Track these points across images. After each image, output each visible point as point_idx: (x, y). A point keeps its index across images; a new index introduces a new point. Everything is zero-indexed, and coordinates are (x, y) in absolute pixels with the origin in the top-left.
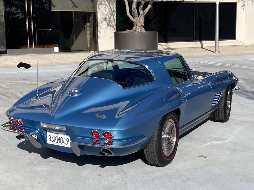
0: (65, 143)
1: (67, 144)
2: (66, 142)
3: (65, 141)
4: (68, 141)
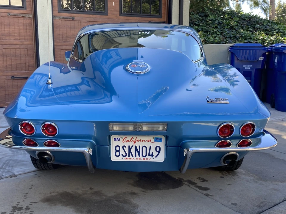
0: (152, 155)
1: (156, 157)
2: (155, 154)
3: (153, 150)
4: (159, 152)
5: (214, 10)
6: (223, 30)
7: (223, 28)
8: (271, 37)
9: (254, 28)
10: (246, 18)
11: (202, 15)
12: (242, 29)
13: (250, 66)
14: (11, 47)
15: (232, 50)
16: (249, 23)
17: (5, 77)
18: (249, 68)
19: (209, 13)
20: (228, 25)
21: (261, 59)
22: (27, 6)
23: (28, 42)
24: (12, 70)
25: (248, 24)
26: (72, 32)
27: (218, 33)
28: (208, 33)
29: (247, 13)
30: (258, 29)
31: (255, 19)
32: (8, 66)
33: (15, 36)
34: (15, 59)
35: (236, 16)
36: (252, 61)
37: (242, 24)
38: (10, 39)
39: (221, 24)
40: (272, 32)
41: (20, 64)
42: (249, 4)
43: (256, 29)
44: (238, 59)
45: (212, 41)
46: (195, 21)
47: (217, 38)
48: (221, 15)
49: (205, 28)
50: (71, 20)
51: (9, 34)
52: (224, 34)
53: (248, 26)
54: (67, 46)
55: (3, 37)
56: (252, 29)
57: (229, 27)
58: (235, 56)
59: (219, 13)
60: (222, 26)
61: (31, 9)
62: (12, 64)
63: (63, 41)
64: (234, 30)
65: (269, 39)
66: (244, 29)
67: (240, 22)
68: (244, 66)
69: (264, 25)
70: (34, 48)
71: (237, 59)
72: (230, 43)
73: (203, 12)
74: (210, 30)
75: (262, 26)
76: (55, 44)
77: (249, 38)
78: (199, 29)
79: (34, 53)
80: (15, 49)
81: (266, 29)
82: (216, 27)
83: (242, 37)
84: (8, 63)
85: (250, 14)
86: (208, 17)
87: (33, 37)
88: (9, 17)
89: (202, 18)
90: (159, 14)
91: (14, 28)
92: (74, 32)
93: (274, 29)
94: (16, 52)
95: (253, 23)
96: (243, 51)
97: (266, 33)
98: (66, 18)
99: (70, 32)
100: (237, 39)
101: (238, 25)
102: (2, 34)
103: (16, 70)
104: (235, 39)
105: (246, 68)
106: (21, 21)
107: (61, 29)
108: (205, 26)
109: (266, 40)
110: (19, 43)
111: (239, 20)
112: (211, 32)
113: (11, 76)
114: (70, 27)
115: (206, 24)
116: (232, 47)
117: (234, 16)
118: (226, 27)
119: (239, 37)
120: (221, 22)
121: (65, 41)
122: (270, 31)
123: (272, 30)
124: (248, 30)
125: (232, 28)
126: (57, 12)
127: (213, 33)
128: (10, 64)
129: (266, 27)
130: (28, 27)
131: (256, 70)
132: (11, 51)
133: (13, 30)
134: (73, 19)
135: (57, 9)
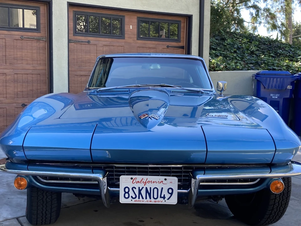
5: (230, 33)
6: (243, 56)
7: (242, 53)
8: (296, 64)
9: (276, 53)
10: (266, 42)
11: (219, 38)
12: (263, 54)
13: (278, 95)
14: (23, 72)
15: (258, 78)
16: (270, 47)
17: (15, 105)
18: (277, 97)
19: (226, 36)
20: (248, 50)
21: (290, 87)
22: (41, 28)
23: (41, 67)
24: (23, 97)
25: (270, 49)
26: (87, 57)
27: (238, 58)
28: (228, 58)
29: (266, 37)
30: (280, 54)
31: (276, 43)
32: (19, 93)
33: (27, 60)
34: (27, 85)
35: (255, 40)
36: (280, 89)
37: (262, 49)
38: (22, 64)
39: (240, 48)
40: (296, 58)
41: (31, 90)
42: (266, 27)
43: (278, 55)
44: (265, 88)
45: (233, 68)
46: (212, 45)
47: (238, 64)
48: (238, 38)
49: (224, 53)
50: (87, 43)
51: (22, 58)
52: (245, 59)
53: (269, 51)
54: (82, 72)
55: (15, 61)
56: (274, 54)
57: (249, 52)
58: (261, 84)
59: (236, 36)
60: (241, 51)
61: (46, 32)
62: (23, 90)
63: (78, 66)
64: (254, 55)
65: (294, 66)
66: (266, 54)
67: (260, 46)
68: (271, 95)
69: (286, 50)
70: (47, 74)
71: (263, 87)
72: (253, 69)
73: (219, 35)
74: (229, 56)
75: (284, 52)
76: (70, 69)
77: (272, 64)
78: (218, 54)
79: (47, 78)
80: (27, 74)
81: (289, 55)
82: (235, 52)
83: (264, 63)
84: (19, 90)
85: (269, 37)
86: (226, 41)
87: (46, 62)
88: (22, 39)
89: (219, 42)
90: (178, 38)
91: (27, 52)
92: (89, 57)
93: (297, 55)
94: (27, 78)
95: (274, 48)
96: (270, 79)
97: (289, 59)
98: (82, 42)
99: (85, 57)
100: (259, 65)
101: (259, 50)
102: (14, 58)
103: (28, 97)
104: (257, 65)
105: (273, 97)
106: (35, 44)
107: (76, 54)
108: (223, 50)
109: (290, 67)
110: (32, 68)
111: (259, 44)
112: (230, 57)
113: (22, 104)
114: (85, 51)
115: (224, 49)
116: (258, 75)
117: (253, 40)
118: (246, 52)
119: (262, 64)
120: (240, 47)
121: (79, 66)
122: (293, 57)
123: (296, 56)
124: (270, 56)
125: (252, 53)
126: (72, 35)
127: (232, 58)
128: (22, 90)
129: (289, 53)
130: (41, 51)
131: (284, 99)
132: (22, 76)
133: (26, 54)
134: (89, 42)
135: (72, 32)
